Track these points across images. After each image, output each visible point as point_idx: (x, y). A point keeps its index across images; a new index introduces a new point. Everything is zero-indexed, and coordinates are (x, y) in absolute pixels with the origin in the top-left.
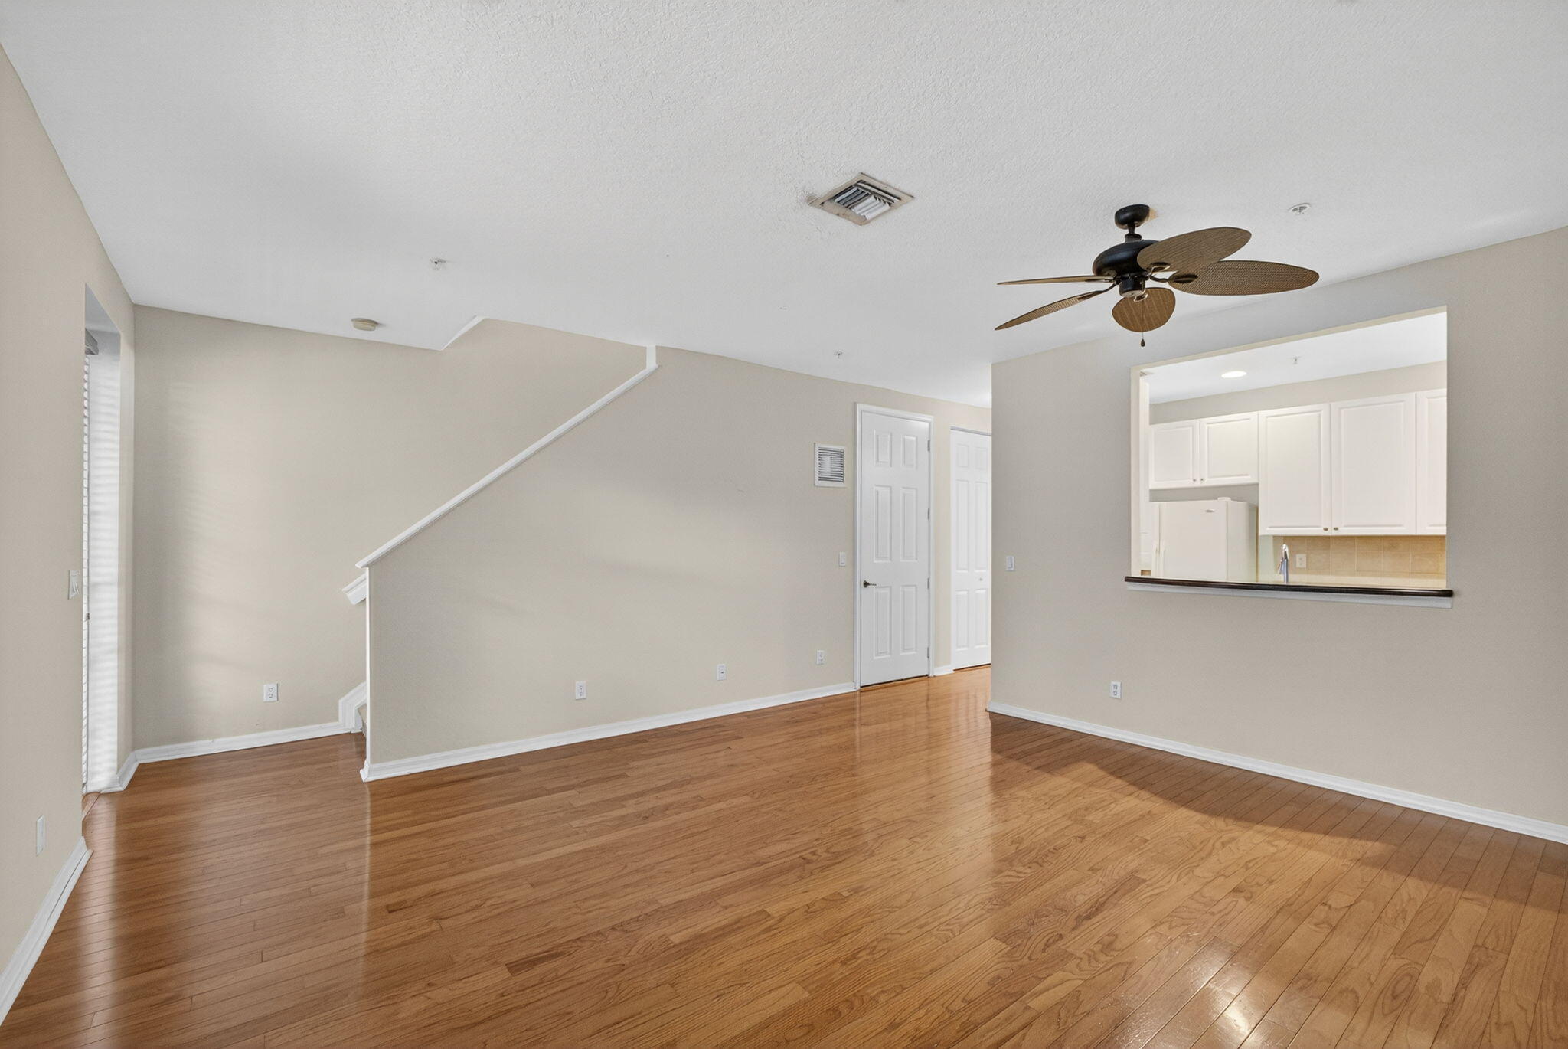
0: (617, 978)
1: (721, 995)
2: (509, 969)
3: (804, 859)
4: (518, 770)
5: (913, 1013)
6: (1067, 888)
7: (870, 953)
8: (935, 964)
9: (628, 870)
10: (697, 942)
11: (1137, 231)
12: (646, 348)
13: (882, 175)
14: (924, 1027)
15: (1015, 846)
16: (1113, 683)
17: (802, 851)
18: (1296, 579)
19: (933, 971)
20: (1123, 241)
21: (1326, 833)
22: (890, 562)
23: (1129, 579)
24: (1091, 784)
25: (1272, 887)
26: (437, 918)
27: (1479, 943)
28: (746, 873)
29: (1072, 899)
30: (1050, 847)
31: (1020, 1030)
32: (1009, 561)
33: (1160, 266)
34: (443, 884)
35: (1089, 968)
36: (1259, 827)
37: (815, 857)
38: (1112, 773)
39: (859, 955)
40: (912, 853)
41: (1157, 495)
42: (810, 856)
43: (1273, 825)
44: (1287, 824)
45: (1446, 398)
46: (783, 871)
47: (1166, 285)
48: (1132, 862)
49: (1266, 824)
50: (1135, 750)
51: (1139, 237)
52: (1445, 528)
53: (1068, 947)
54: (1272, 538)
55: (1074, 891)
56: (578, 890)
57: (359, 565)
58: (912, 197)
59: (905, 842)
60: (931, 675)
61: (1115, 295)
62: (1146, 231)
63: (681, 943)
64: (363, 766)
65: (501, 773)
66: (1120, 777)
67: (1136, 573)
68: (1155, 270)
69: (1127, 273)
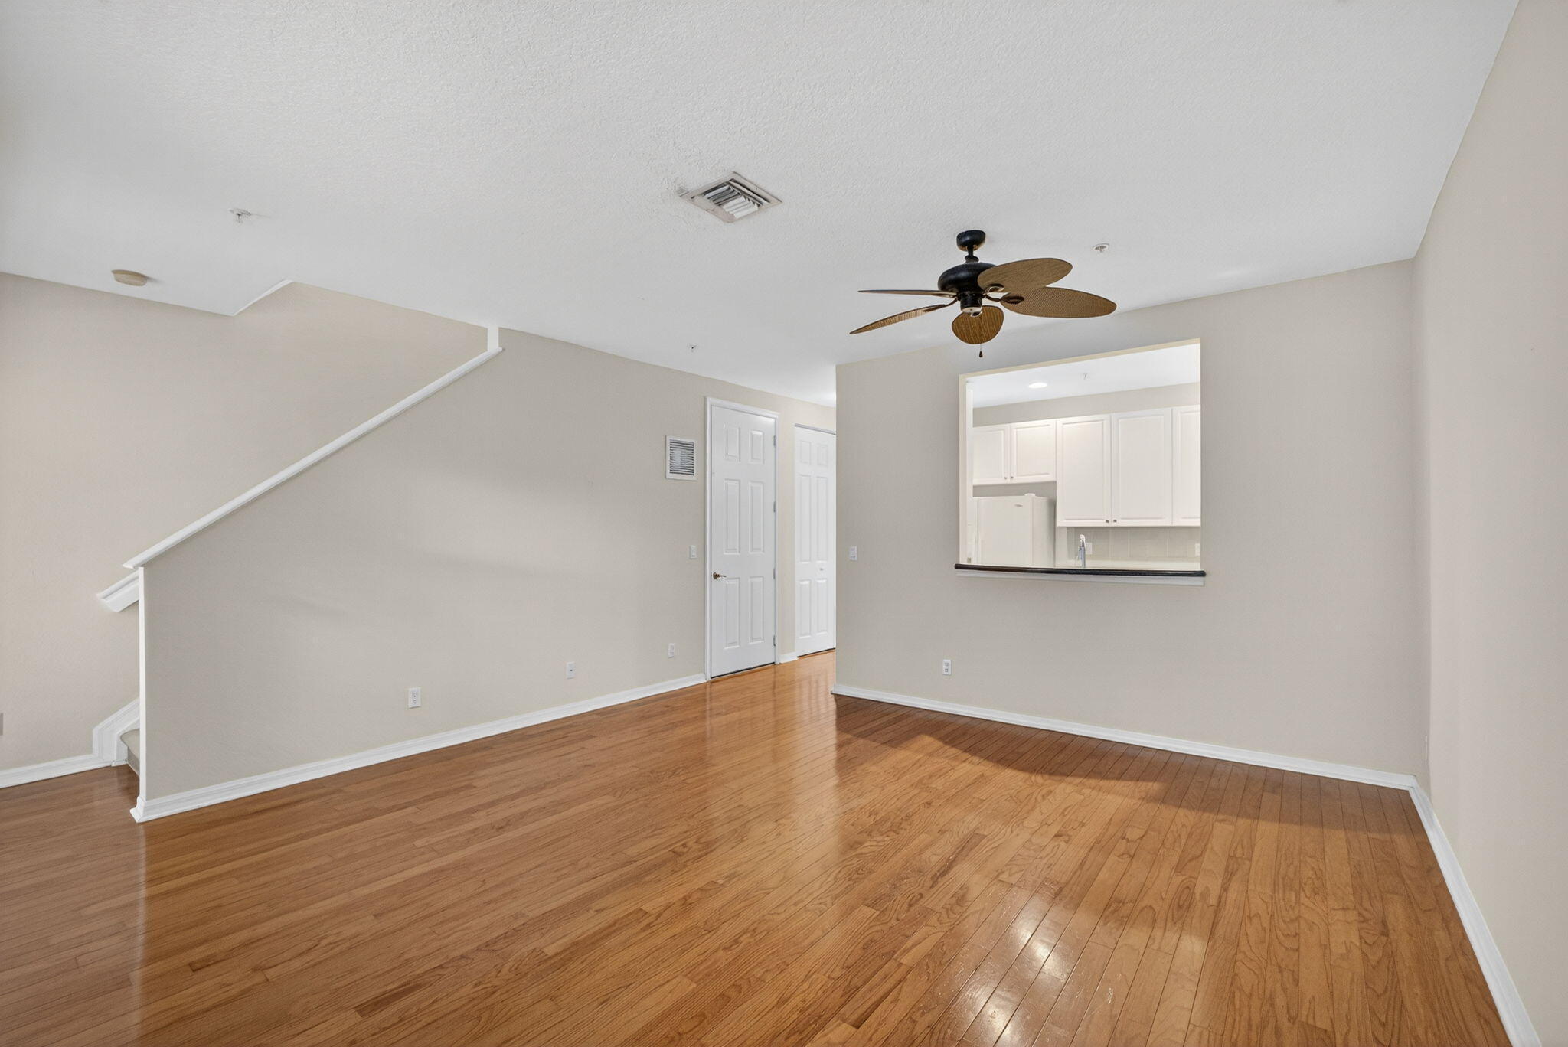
0: (490, 1001)
1: (607, 1000)
2: (359, 1012)
3: (674, 852)
4: (341, 791)
5: (798, 987)
6: (921, 852)
7: (752, 936)
8: (812, 938)
9: (488, 886)
10: (575, 950)
11: (975, 253)
12: (487, 329)
13: (753, 177)
14: (809, 999)
15: (873, 817)
16: (946, 661)
17: (672, 845)
18: (1090, 565)
19: (813, 944)
20: (963, 262)
21: (1118, 779)
22: (738, 554)
23: (958, 567)
24: (931, 755)
25: (1084, 829)
26: (256, 969)
27: (1232, 854)
28: (615, 874)
29: (927, 860)
30: (903, 815)
31: (895, 987)
32: (853, 553)
33: (996, 287)
34: (261, 930)
35: (948, 920)
36: (1069, 779)
37: (685, 850)
38: (946, 743)
39: (742, 939)
40: (779, 834)
41: (979, 491)
42: (681, 849)
43: (1080, 776)
44: (1088, 775)
45: (1200, 413)
46: (656, 867)
47: (998, 304)
48: (972, 822)
49: (1075, 776)
50: (962, 721)
51: (976, 259)
52: (1200, 520)
53: (928, 904)
54: (1065, 531)
55: (928, 853)
56: (432, 914)
57: (129, 565)
58: (780, 201)
59: (771, 826)
60: (777, 663)
61: (956, 309)
62: (983, 255)
63: (557, 954)
64: (134, 804)
65: (320, 796)
66: (955, 746)
67: (963, 562)
68: (992, 291)
69: (967, 290)
